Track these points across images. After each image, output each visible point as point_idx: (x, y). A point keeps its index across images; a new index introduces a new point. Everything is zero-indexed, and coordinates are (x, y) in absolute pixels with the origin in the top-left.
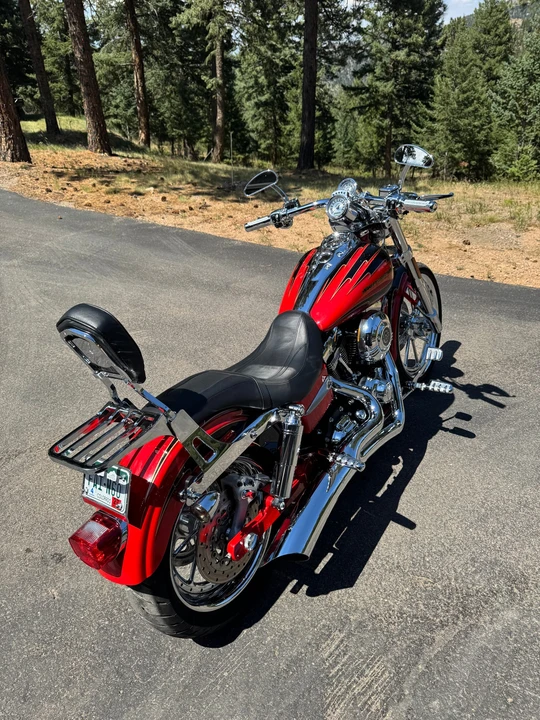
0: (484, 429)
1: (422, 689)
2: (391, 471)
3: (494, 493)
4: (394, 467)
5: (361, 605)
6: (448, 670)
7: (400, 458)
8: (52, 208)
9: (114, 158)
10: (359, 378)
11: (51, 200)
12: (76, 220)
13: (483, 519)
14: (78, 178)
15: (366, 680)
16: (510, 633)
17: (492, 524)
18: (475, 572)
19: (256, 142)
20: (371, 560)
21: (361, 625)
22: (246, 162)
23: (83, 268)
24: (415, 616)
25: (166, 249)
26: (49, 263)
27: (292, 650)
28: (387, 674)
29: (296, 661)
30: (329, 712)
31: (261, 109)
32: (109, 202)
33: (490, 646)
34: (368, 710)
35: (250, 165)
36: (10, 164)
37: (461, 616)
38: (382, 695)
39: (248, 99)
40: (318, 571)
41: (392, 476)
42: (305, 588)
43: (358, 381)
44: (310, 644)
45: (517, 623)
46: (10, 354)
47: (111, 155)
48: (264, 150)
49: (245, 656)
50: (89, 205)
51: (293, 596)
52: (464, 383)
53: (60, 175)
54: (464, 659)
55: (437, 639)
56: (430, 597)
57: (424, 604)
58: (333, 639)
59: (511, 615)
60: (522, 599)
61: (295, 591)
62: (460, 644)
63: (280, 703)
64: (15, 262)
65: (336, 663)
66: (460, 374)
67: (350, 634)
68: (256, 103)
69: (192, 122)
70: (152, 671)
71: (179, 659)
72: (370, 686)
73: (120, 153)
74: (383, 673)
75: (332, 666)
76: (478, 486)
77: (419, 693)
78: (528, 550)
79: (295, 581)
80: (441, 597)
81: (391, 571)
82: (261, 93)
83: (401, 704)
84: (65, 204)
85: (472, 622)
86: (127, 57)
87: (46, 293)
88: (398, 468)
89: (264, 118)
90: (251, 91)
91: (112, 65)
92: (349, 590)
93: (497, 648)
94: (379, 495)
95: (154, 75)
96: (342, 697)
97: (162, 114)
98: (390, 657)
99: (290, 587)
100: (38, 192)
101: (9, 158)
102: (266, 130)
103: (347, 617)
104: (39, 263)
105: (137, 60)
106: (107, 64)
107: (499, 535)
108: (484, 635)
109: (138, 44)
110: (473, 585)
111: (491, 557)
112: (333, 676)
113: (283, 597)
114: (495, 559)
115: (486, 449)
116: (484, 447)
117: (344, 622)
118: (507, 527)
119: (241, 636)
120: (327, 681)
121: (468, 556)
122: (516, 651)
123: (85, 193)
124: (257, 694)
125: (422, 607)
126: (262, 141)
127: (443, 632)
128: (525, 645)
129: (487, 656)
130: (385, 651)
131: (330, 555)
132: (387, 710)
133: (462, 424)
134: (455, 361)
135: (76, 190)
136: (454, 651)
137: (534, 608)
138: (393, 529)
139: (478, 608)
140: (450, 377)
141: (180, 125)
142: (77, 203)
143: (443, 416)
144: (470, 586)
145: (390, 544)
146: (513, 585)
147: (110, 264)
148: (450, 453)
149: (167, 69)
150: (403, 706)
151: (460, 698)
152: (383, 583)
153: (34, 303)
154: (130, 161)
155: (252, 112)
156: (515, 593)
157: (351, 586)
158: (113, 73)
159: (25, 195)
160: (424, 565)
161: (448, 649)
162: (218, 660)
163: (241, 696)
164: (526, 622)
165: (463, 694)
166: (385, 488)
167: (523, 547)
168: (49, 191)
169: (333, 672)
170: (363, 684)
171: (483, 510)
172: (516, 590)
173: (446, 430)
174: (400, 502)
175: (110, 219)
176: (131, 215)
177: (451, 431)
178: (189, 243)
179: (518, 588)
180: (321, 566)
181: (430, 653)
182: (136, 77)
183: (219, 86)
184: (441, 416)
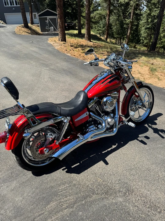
0: (151, 143)
1: (80, 208)
2: (112, 147)
3: (141, 163)
4: (113, 146)
5: (78, 180)
6: (90, 206)
7: (117, 144)
8: (64, 55)
9: (91, 42)
10: (104, 115)
11: (66, 53)
12: (68, 59)
13: (131, 170)
14: (76, 48)
15: (66, 199)
16: (116, 204)
17: (133, 172)
18: (118, 184)
19: (143, 41)
20: (89, 169)
21: (75, 185)
22: (135, 47)
23: (63, 73)
24: (91, 189)
25: (88, 70)
26: (55, 70)
27: (53, 184)
28: (73, 200)
29: (52, 187)
30: (52, 202)
31: (147, 30)
32: (80, 55)
33: (108, 205)
34: (61, 207)
35: (136, 48)
36: (60, 42)
37: (105, 194)
38: (68, 205)
39: (143, 26)
40: (72, 167)
41: (111, 148)
42: (66, 170)
43: (103, 116)
44: (58, 184)
45: (121, 202)
46: (33, 92)
47: (90, 41)
48: (145, 43)
49: (41, 181)
50: (75, 55)
51: (62, 171)
52: (155, 127)
53: (72, 46)
54: (97, 205)
55: (93, 197)
56: (99, 185)
57: (96, 186)
58: (65, 186)
59: (121, 199)
60: (127, 197)
61: (63, 170)
62: (99, 201)
63: (41, 195)
64: (47, 68)
65: (62, 191)
66: (156, 124)
67: (70, 186)
68: (145, 28)
69: (122, 33)
70: (18, 176)
71: (26, 176)
72: (66, 201)
73: (93, 41)
74: (72, 199)
75: (60, 192)
76: (136, 159)
77: (78, 209)
78: (140, 184)
79: (65, 167)
80: (102, 186)
81: (93, 174)
82: (148, 25)
83: (71, 209)
84: (69, 54)
85: (107, 197)
86: (105, 12)
87: (50, 78)
88: (114, 147)
89: (147, 33)
90: (145, 24)
91: (101, 15)
92: (78, 175)
93: (109, 207)
94: (103, 152)
95: (113, 18)
96: (57, 200)
97: (113, 30)
98: (77, 196)
99: (62, 168)
100: (63, 50)
101: (60, 40)
102: (147, 37)
103: (72, 182)
104: (53, 70)
105: (108, 13)
106: (99, 14)
107: (133, 176)
108: (108, 202)
109: (110, 8)
110: (115, 187)
111: (126, 181)
112: (59, 195)
113: (59, 170)
114: (127, 182)
115: (148, 149)
116: (148, 148)
117: (71, 182)
118: (138, 175)
119: (43, 176)
120: (56, 195)
121: (119, 178)
122: (115, 210)
123: (75, 52)
124: (38, 191)
125: (95, 187)
126: (145, 41)
127: (96, 196)
128: (119, 210)
129: (105, 207)
130: (77, 194)
131: (78, 164)
132: (67, 209)
133: (145, 140)
134: (157, 119)
135: (73, 51)
136: (96, 202)
137: (130, 200)
138: (101, 163)
139: (111, 193)
140: (151, 124)
141: (118, 34)
142: (72, 55)
143: (140, 136)
144: (113, 187)
145: (97, 167)
146: (127, 192)
147: (70, 73)
148: (134, 147)
149: (118, 16)
150: (71, 210)
151: (89, 215)
152: (88, 176)
153: (46, 80)
154: (95, 44)
155: (144, 31)
156: (126, 194)
157: (79, 174)
158: (100, 17)
159: (60, 51)
160: (103, 176)
161: (95, 201)
162: (34, 179)
163: (34, 189)
164: (124, 203)
165: (90, 214)
166: (106, 151)
167: (139, 182)
168: (66, 50)
169: (59, 193)
170: (65, 200)
171: (133, 167)
172: (127, 193)
173: (138, 140)
174: (108, 156)
175: (78, 60)
176: (84, 59)
177: (140, 141)
178: (95, 69)
179: (128, 193)
180: (74, 166)
181: (88, 199)
182: (107, 18)
183: (131, 22)
184: (139, 135)
